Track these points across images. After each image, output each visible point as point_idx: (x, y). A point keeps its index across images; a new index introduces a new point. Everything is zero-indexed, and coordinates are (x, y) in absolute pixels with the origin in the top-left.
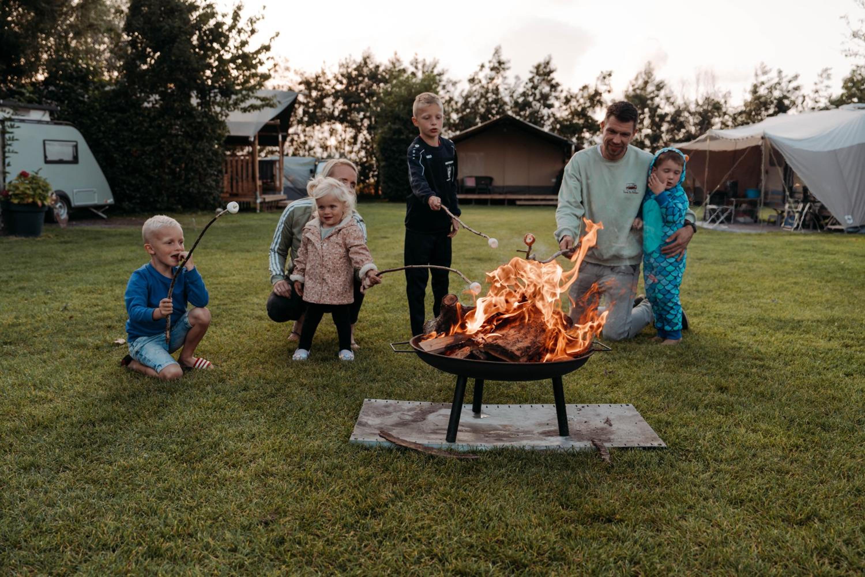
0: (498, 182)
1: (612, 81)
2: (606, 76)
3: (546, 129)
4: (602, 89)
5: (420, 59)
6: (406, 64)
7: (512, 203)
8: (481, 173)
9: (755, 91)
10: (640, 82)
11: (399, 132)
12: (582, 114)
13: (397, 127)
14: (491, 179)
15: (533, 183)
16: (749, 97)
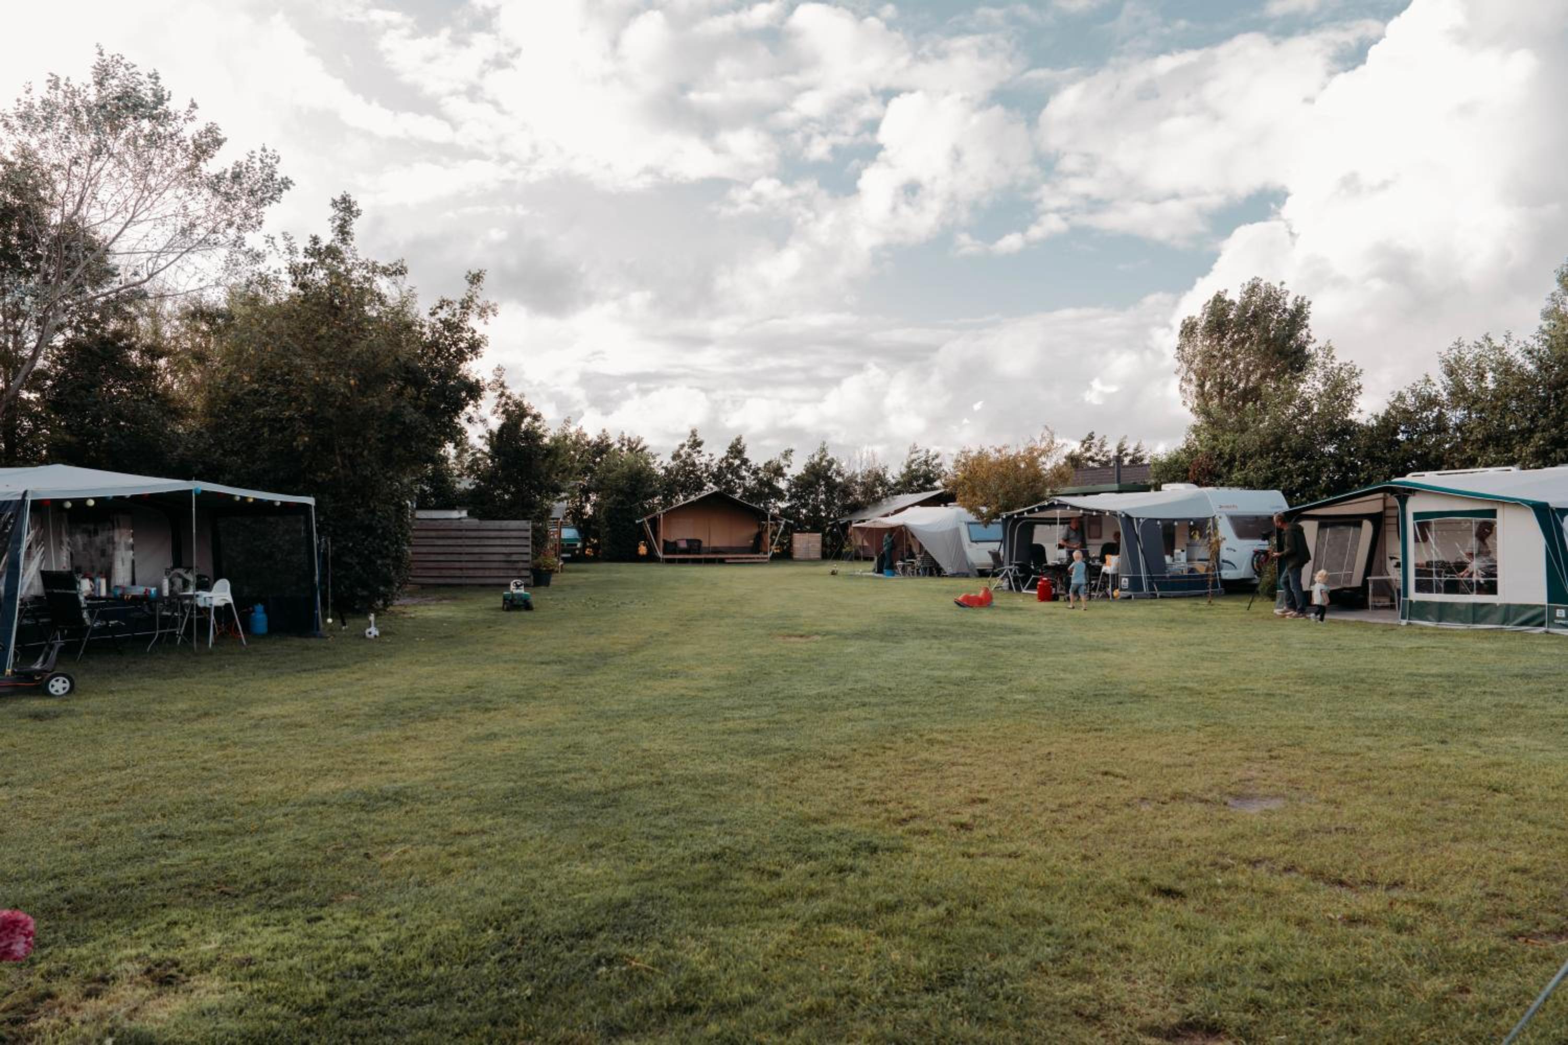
0: (705, 544)
1: (793, 458)
2: (787, 454)
3: (737, 496)
4: (783, 463)
5: (626, 437)
6: (613, 440)
7: (722, 561)
8: (690, 537)
9: (909, 467)
10: (816, 459)
11: (622, 503)
12: (769, 484)
13: (620, 498)
14: (699, 541)
15: (734, 545)
16: (904, 470)
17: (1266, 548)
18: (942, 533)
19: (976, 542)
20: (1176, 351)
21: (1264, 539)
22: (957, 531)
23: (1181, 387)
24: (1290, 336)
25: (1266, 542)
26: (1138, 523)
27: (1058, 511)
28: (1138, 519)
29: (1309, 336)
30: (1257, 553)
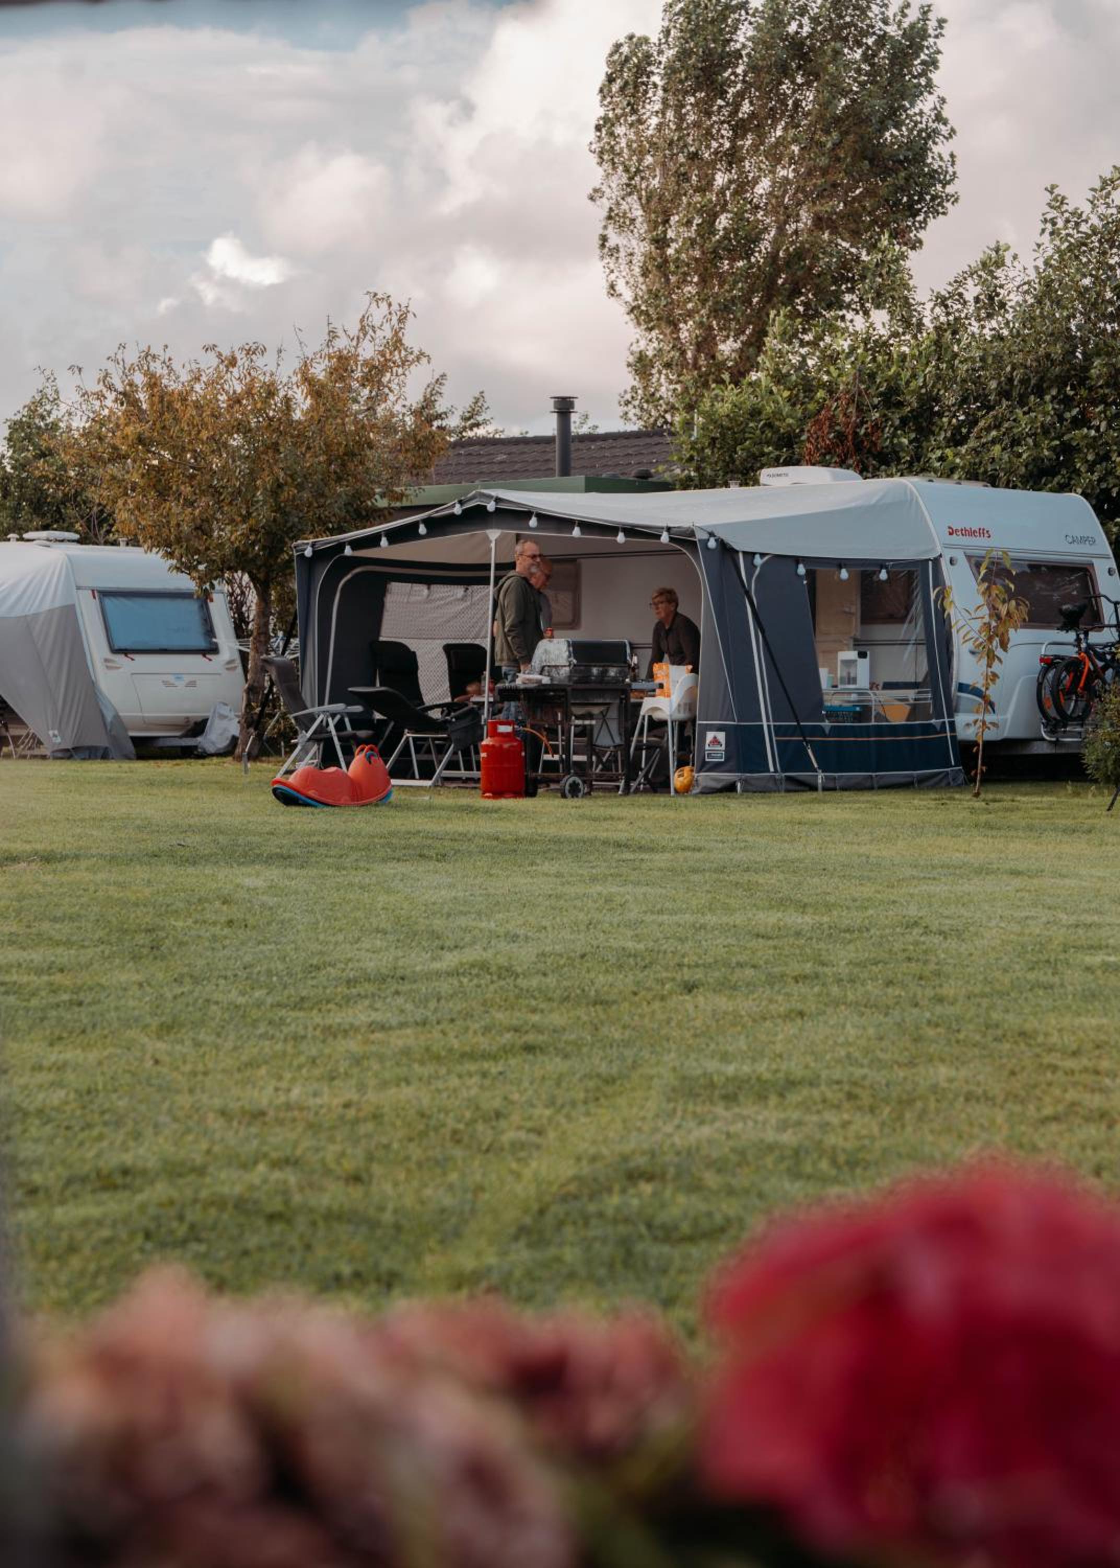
17: (1071, 652)
18: (27, 622)
19: (125, 652)
20: (592, 135)
21: (1066, 627)
22: (69, 614)
23: (604, 239)
24: (893, 116)
25: (1071, 636)
26: (751, 567)
27: (494, 534)
28: (750, 555)
29: (939, 118)
30: (1049, 663)
